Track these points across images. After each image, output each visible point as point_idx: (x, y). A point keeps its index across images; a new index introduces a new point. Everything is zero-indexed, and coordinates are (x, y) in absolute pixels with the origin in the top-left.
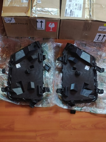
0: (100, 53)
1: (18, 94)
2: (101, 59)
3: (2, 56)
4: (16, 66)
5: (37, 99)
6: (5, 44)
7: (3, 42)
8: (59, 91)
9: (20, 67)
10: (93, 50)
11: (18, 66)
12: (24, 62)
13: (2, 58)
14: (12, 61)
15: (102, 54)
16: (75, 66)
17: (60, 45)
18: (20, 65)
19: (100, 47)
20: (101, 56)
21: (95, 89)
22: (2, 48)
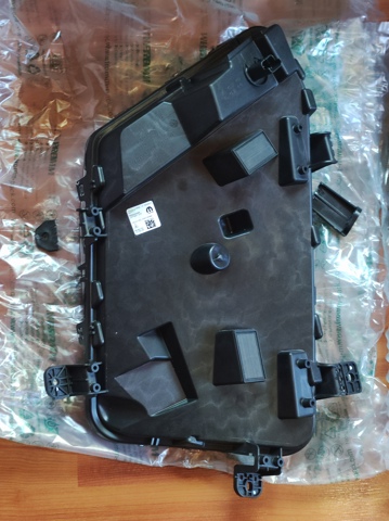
1: (153, 412)
3: (25, 133)
4: (132, 220)
5: (277, 443)
6: (42, 39)
7: (27, 22)
9: (158, 224)
11: (143, 218)
12: (183, 186)
13: (28, 145)
14: (101, 188)
18: (154, 216)
22: (19, 74)
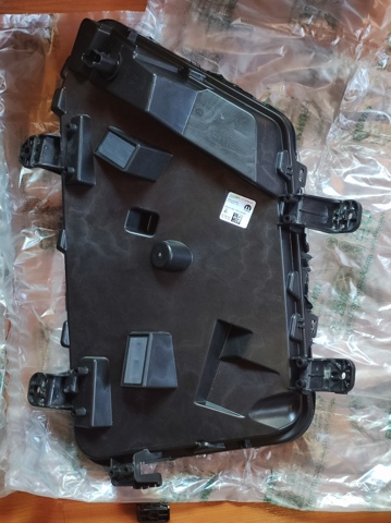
0: (330, 71)
2: (342, 118)
8: (48, 388)
10: (281, 51)
15: (351, 77)
16: (148, 206)
17: (39, 24)
19: (333, 25)
20: (338, 91)
21: (298, 369)
